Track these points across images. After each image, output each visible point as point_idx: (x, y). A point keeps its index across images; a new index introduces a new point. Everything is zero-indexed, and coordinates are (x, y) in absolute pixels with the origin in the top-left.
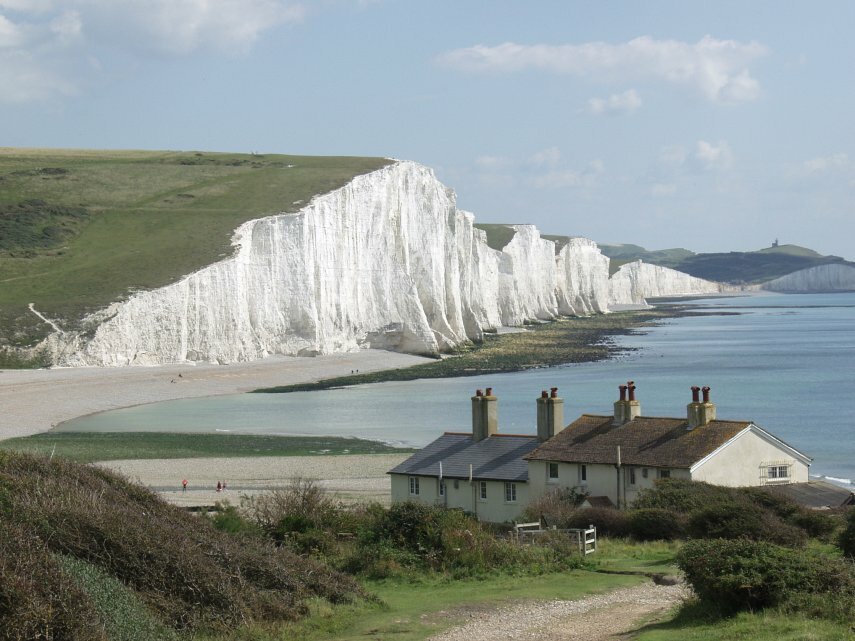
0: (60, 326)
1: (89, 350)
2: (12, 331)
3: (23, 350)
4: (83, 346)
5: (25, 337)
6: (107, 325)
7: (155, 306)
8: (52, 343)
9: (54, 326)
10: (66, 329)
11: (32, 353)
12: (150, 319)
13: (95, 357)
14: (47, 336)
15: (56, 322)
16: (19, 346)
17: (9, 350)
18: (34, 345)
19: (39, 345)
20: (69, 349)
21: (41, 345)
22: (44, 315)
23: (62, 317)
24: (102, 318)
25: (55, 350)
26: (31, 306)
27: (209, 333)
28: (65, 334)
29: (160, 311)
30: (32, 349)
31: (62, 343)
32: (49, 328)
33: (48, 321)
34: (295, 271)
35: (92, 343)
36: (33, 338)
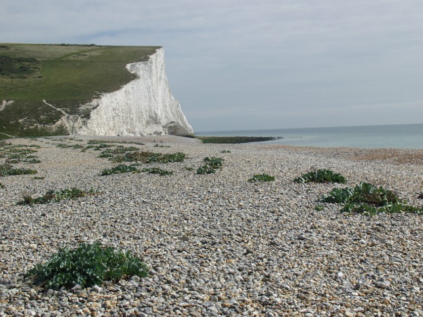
0: (67, 112)
1: (88, 125)
2: (38, 116)
3: (48, 126)
4: (85, 123)
5: (47, 118)
6: (95, 111)
7: (112, 102)
8: (65, 121)
9: (63, 112)
10: (71, 113)
11: (54, 127)
12: (110, 109)
13: (91, 130)
14: (60, 118)
15: (63, 110)
16: (45, 124)
17: (39, 126)
18: (54, 123)
19: (57, 123)
20: (76, 125)
21: (59, 123)
22: (55, 106)
23: (66, 107)
24: (91, 107)
25: (67, 125)
26: (44, 101)
27: (134, 119)
28: (71, 117)
29: (114, 105)
30: (53, 126)
31: (71, 122)
32: (61, 113)
33: (58, 109)
34: (149, 91)
35: (89, 121)
36: (52, 119)
